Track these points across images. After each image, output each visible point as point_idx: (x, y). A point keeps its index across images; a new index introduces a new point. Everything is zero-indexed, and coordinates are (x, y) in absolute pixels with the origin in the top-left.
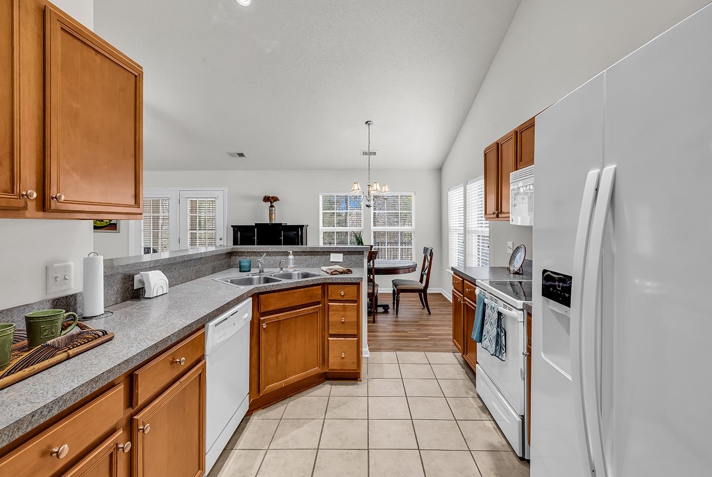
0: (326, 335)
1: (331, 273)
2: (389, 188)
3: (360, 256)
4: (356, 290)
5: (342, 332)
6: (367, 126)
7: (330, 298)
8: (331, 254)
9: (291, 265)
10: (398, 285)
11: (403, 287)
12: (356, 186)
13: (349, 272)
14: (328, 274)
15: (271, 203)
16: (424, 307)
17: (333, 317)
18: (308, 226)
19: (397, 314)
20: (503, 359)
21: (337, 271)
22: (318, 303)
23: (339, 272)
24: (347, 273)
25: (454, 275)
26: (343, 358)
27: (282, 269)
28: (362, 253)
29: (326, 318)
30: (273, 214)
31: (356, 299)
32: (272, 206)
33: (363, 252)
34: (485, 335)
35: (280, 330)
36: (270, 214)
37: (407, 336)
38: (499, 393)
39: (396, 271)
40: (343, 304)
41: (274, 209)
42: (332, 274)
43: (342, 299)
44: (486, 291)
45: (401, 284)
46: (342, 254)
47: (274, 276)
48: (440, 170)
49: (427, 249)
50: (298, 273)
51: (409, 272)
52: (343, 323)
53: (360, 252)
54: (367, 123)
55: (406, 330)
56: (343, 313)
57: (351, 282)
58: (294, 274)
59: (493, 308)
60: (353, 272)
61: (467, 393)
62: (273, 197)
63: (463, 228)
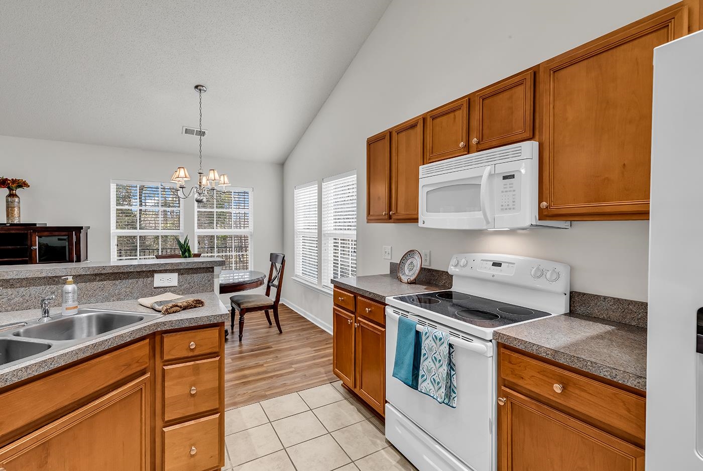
0: (159, 423)
1: (167, 310)
2: (229, 179)
3: (209, 274)
4: (217, 335)
5: (191, 411)
6: (196, 92)
7: (166, 358)
8: (156, 275)
9: (70, 303)
10: (242, 303)
11: (249, 305)
12: (182, 173)
13: (199, 303)
14: (159, 315)
15: (10, 189)
16: (270, 324)
17: (173, 390)
18: (89, 228)
19: (240, 340)
20: (454, 406)
21: (177, 306)
22: (143, 372)
23: (180, 307)
24: (195, 307)
25: (336, 289)
26: (192, 456)
27: (46, 312)
28: (211, 270)
29: (159, 394)
30: (16, 209)
31: (217, 350)
32: (12, 195)
33: (213, 268)
34: (423, 376)
35: (49, 460)
36: (8, 207)
37: (266, 372)
38: (438, 447)
39: (242, 286)
40: (192, 363)
41: (17, 200)
42: (167, 312)
43: (191, 354)
44: (408, 312)
45: (246, 302)
46: (176, 274)
47: (28, 333)
48: (282, 165)
49: (277, 256)
50: (89, 318)
51: (257, 286)
52: (193, 396)
53: (208, 268)
54: (196, 87)
55: (261, 362)
56: (193, 378)
57: (208, 323)
58: (81, 319)
59: (438, 340)
60: (206, 304)
61: (374, 443)
62: (14, 181)
63: (316, 231)
